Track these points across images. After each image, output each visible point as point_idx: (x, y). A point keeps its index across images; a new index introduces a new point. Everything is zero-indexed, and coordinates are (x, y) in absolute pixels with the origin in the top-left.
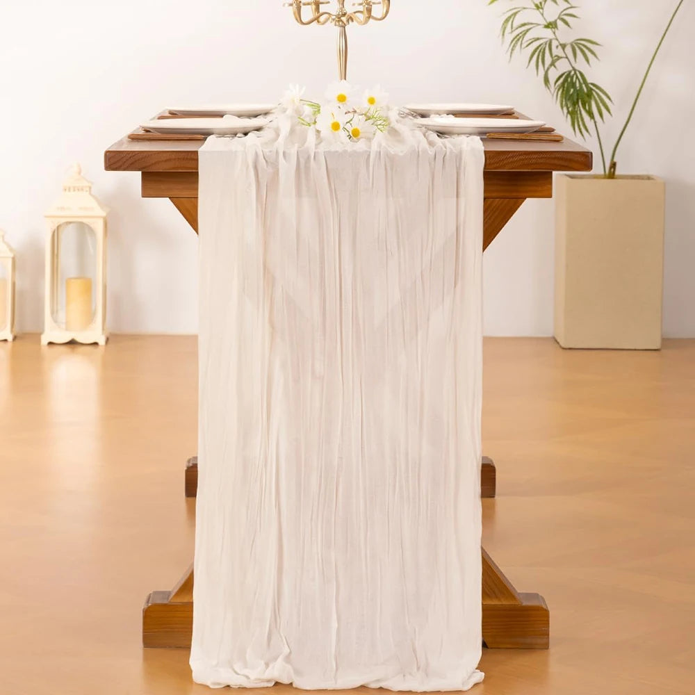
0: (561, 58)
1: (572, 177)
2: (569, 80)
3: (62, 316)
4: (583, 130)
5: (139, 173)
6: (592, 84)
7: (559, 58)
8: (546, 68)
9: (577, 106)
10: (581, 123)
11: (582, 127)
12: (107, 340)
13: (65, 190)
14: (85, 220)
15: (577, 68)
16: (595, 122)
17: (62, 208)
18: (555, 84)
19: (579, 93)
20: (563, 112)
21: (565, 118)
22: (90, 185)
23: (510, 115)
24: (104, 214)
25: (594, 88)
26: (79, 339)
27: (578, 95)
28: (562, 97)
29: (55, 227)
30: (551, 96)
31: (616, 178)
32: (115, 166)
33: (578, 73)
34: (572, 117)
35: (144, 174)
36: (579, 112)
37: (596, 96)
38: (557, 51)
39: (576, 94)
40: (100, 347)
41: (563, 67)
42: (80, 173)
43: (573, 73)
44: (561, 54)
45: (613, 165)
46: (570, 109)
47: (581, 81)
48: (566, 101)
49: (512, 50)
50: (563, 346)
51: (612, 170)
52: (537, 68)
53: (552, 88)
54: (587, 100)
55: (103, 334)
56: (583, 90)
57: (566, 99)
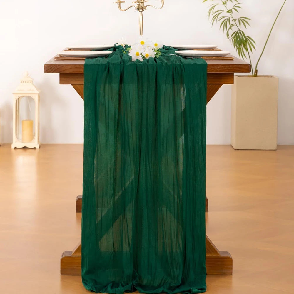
0: (234, 25)
2: (237, 35)
3: (20, 136)
5: (59, 74)
6: (247, 36)
7: (233, 25)
8: (227, 30)
9: (241, 46)
10: (242, 53)
11: (243, 55)
12: (40, 147)
13: (22, 82)
14: (30, 95)
15: (241, 30)
16: (248, 53)
17: (20, 90)
18: (231, 36)
19: (242, 40)
20: (235, 49)
21: (236, 51)
22: (32, 80)
24: (38, 92)
25: (248, 38)
26: (28, 146)
27: (241, 41)
28: (234, 42)
29: (17, 98)
30: (230, 41)
31: (258, 77)
32: (49, 71)
33: (241, 32)
34: (238, 51)
36: (241, 48)
37: (249, 41)
38: (232, 22)
39: (240, 41)
40: (37, 150)
41: (235, 29)
42: (28, 75)
43: (239, 32)
44: (234, 23)
45: (256, 71)
46: (238, 47)
47: (243, 35)
48: (236, 44)
49: (213, 22)
50: (235, 148)
51: (256, 73)
52: (224, 30)
53: (230, 38)
54: (245, 43)
55: (38, 144)
56: (243, 39)
57: (236, 43)
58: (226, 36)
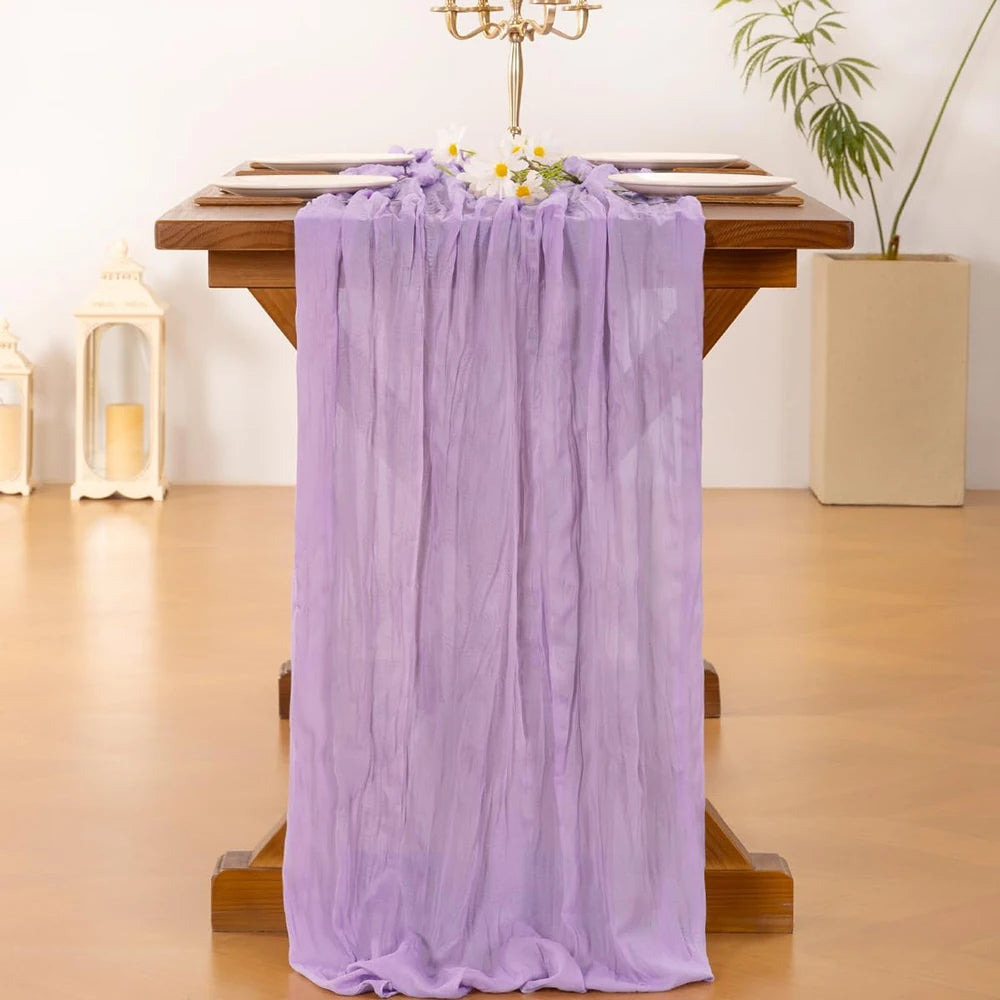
0: (820, 85)
1: (835, 257)
2: (831, 117)
3: (100, 460)
4: (851, 190)
5: (205, 253)
6: (864, 123)
7: (816, 86)
8: (797, 102)
9: (842, 155)
10: (848, 180)
11: (849, 185)
12: (166, 494)
13: (105, 277)
14: (133, 321)
15: (842, 100)
16: (869, 179)
17: (100, 305)
18: (811, 123)
19: (845, 136)
20: (823, 165)
21: (825, 172)
22: (140, 269)
23: (743, 168)
24: (161, 312)
25: (867, 129)
26: (125, 492)
27: (843, 140)
28: (821, 142)
29: (91, 331)
30: (805, 141)
31: (901, 259)
32: (169, 243)
33: (844, 108)
34: (834, 171)
35: (212, 255)
36: (845, 164)
37: (870, 141)
38: (814, 77)
39: (841, 139)
40: (155, 504)
41: (822, 99)
42: (126, 252)
43: (836, 107)
44: (819, 79)
45: (895, 241)
46: (833, 160)
47: (849, 118)
48: (826, 148)
49: (749, 74)
50: (823, 502)
51: (894, 247)
52: (785, 101)
53: (807, 130)
54: (856, 145)
55: (159, 484)
56: (851, 131)
57: (826, 145)
58: (793, 122)
